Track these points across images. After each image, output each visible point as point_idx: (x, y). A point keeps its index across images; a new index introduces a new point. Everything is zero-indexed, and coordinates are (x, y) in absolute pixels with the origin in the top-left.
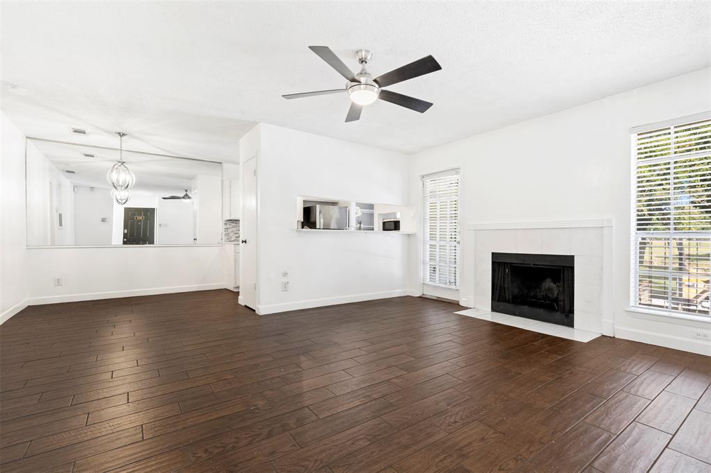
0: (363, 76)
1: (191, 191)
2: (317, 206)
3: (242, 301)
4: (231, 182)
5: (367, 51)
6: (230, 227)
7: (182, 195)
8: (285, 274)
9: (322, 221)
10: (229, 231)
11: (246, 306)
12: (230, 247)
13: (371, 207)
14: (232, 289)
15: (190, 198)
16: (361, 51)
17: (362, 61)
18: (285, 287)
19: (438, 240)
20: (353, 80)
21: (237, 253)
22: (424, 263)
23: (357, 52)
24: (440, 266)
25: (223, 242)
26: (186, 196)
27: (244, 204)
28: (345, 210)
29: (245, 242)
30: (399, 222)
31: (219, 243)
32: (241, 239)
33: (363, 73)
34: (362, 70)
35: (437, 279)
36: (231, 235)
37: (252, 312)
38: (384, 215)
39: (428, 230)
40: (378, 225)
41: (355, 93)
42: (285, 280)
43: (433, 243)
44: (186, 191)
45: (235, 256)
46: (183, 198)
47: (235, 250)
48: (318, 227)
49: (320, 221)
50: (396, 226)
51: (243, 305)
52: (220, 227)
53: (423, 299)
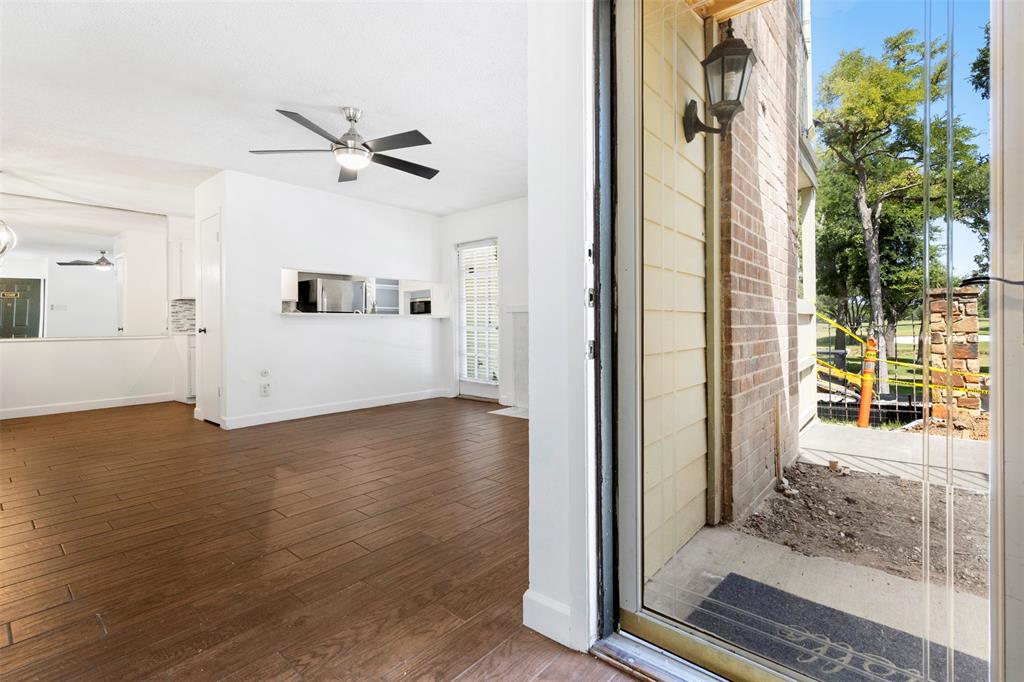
0: (351, 139)
1: (111, 252)
2: (319, 280)
3: (199, 414)
4: (181, 245)
5: (355, 109)
6: (181, 309)
7: (95, 259)
8: (264, 374)
9: (325, 300)
10: (180, 316)
11: (206, 421)
12: (181, 340)
13: (396, 282)
14: (185, 401)
15: (109, 264)
16: (349, 108)
17: (350, 119)
18: (265, 391)
19: (476, 325)
20: (338, 143)
21: (191, 347)
22: (460, 354)
23: (344, 109)
24: (489, 358)
25: (170, 333)
26: (103, 261)
27: (202, 277)
28: (360, 285)
29: (205, 331)
30: (430, 302)
31: (162, 334)
32: (197, 328)
33: (351, 135)
34: (351, 130)
35: (476, 374)
36: (182, 322)
37: (215, 428)
38: (412, 293)
39: (464, 312)
40: (404, 306)
41: (340, 156)
42: (264, 381)
43: (470, 328)
44: (103, 253)
45: (189, 352)
46: (97, 263)
47: (189, 343)
48: (319, 309)
49: (322, 300)
50: (426, 308)
51: (202, 419)
52: (165, 311)
53: (461, 400)
